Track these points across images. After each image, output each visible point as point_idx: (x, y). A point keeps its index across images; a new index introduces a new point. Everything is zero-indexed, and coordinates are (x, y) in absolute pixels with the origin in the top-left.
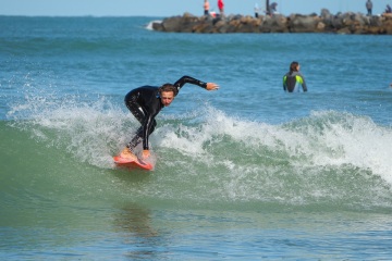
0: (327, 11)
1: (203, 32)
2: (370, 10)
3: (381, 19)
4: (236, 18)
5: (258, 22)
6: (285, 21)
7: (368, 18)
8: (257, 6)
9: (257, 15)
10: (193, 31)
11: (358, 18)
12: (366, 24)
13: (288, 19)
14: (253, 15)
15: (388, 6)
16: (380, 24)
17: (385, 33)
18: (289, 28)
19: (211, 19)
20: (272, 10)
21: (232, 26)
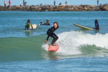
0: (42, 4)
1: (4, 10)
2: (55, 4)
3: (58, 7)
4: (14, 6)
5: (21, 7)
6: (29, 7)
7: (54, 6)
8: (20, 3)
9: (21, 5)
10: (1, 10)
11: (51, 6)
12: (53, 8)
13: (30, 7)
14: (20, 6)
15: (60, 3)
16: (58, 8)
17: (59, 11)
18: (30, 9)
19: (7, 7)
20: (25, 4)
21: (13, 9)
